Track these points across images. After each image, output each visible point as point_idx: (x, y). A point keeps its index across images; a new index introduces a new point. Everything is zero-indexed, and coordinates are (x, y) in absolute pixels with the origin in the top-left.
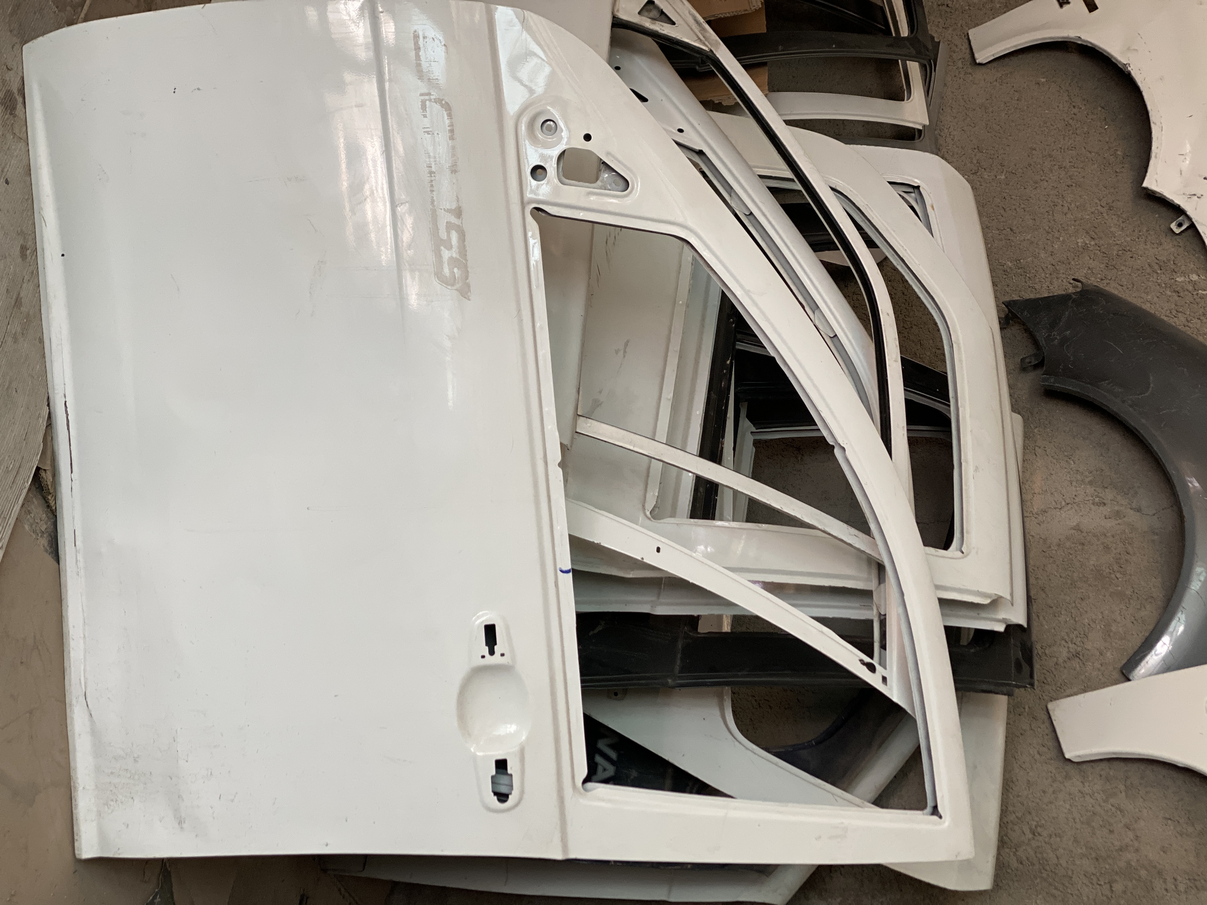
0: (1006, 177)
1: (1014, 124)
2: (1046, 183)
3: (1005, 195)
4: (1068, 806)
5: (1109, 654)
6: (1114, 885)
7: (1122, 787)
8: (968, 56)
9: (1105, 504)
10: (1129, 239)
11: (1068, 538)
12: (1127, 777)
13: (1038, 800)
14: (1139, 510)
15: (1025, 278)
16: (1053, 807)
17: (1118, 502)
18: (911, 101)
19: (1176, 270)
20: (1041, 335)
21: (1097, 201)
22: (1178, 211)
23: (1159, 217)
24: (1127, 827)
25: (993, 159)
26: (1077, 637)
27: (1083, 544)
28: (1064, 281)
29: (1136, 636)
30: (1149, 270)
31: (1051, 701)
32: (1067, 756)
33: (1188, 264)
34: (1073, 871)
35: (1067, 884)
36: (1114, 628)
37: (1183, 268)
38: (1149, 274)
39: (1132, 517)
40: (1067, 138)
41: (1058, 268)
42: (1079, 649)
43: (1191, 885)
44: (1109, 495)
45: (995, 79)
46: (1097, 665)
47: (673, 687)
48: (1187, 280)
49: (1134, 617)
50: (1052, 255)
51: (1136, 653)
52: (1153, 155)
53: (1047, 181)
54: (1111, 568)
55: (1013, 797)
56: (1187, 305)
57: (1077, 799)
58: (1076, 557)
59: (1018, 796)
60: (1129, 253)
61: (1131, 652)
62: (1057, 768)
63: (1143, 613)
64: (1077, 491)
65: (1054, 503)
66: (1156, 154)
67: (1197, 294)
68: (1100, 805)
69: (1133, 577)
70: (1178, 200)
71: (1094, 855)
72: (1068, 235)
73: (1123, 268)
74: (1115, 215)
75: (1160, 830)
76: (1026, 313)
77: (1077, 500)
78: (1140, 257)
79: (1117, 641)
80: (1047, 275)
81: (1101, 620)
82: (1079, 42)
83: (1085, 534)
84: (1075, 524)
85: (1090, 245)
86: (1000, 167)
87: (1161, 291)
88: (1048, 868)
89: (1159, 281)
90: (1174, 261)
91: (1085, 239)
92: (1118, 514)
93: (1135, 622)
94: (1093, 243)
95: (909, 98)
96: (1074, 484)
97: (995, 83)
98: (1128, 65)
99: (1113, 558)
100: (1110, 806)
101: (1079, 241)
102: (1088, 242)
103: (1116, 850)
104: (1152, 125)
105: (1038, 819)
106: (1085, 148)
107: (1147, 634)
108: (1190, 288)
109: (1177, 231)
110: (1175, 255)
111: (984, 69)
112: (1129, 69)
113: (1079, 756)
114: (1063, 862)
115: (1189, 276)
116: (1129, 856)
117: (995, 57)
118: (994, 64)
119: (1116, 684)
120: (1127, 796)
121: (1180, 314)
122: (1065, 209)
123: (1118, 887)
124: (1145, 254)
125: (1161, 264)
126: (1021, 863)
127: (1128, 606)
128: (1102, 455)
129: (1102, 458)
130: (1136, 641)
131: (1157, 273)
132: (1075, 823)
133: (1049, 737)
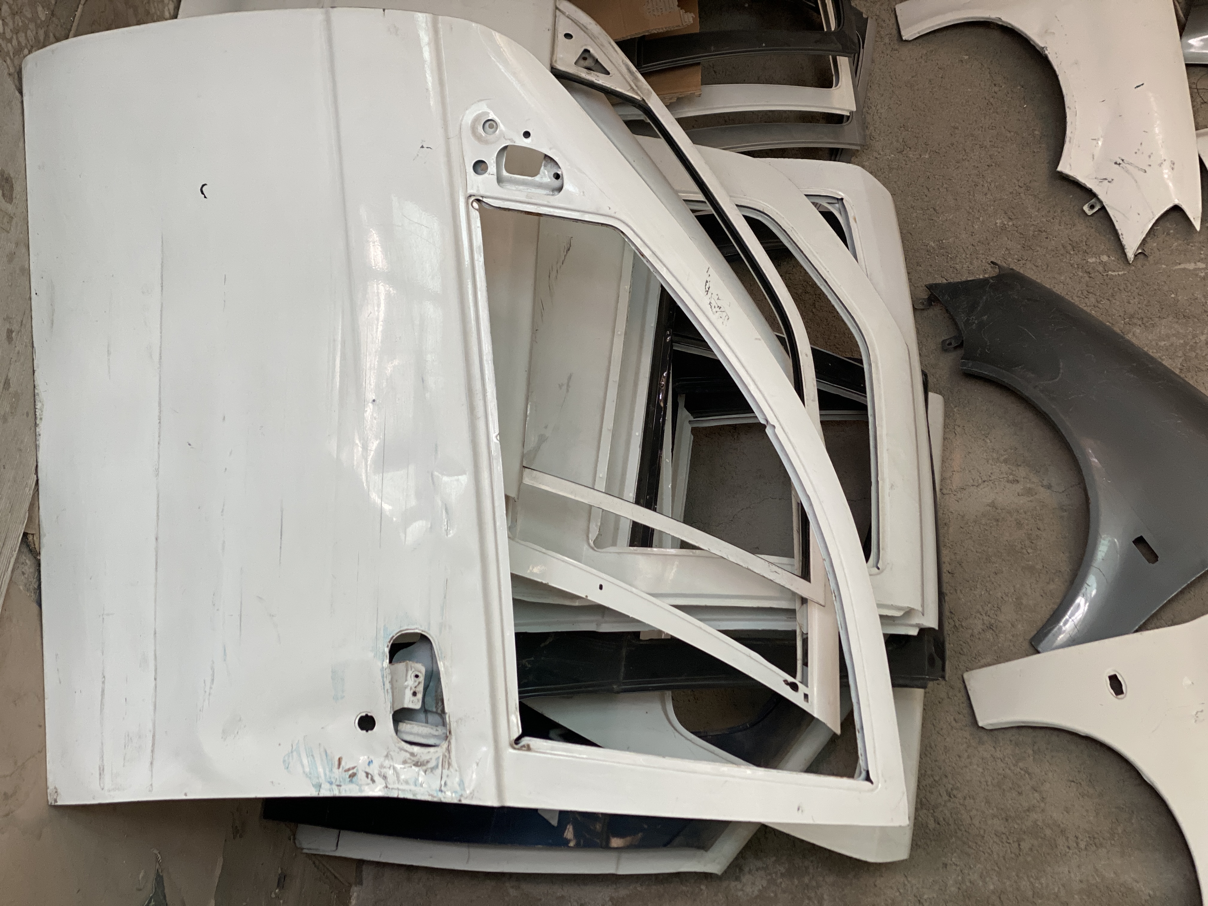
0: (930, 157)
1: (938, 102)
2: (967, 163)
3: (928, 174)
4: (981, 770)
5: (1019, 626)
6: (1022, 844)
7: (1030, 752)
8: (895, 32)
9: (1018, 481)
10: (1044, 220)
11: (984, 515)
12: (1034, 743)
13: (954, 765)
14: (1049, 487)
15: (947, 259)
16: (968, 770)
17: (1030, 480)
18: (840, 87)
19: (1088, 251)
20: (961, 318)
21: (1015, 181)
22: (1090, 194)
23: (1072, 198)
24: (1035, 789)
25: (917, 137)
26: (991, 609)
27: (997, 520)
28: (984, 261)
29: (1044, 608)
30: (1062, 251)
31: (967, 671)
32: (981, 724)
33: (1100, 245)
34: (985, 831)
35: (979, 843)
36: (1024, 602)
37: (1094, 249)
38: (1062, 255)
39: (1044, 494)
40: (987, 117)
41: (977, 249)
42: (993, 621)
43: (1091, 842)
44: (1022, 472)
45: (920, 55)
46: (1009, 636)
47: (618, 692)
48: (1098, 261)
49: (1043, 590)
50: (972, 235)
51: (1044, 627)
52: (1067, 139)
53: (968, 161)
54: (1023, 543)
55: (932, 762)
56: (1097, 286)
57: (990, 764)
58: (991, 533)
59: (936, 761)
60: (1044, 233)
61: (1040, 624)
62: (971, 734)
63: (1052, 586)
64: (992, 469)
65: (972, 481)
66: (1070, 138)
67: (1107, 275)
68: (1010, 769)
69: (1043, 552)
70: (1089, 185)
71: (1004, 815)
72: (988, 216)
73: (1038, 248)
74: (1031, 195)
75: (1065, 792)
76: (946, 297)
77: (993, 477)
78: (1054, 238)
79: (1027, 613)
80: (968, 256)
81: (1013, 594)
82: (1000, 23)
83: (999, 511)
84: (990, 501)
85: (1008, 225)
86: (924, 146)
87: (1074, 272)
88: (962, 827)
89: (1072, 262)
90: (1086, 242)
91: (1004, 220)
92: (1029, 492)
93: (1044, 595)
94: (1010, 223)
95: (837, 85)
96: (991, 461)
97: (920, 60)
98: (1045, 49)
99: (1025, 534)
100: (1019, 770)
101: (998, 221)
102: (1006, 223)
103: (1024, 811)
104: (1067, 110)
105: (953, 782)
106: (1005, 128)
107: (1056, 607)
108: (1101, 269)
109: (1090, 213)
110: (1088, 236)
111: (910, 46)
112: (1046, 52)
113: (991, 724)
114: (976, 822)
115: (1100, 257)
116: (1035, 816)
117: (921, 34)
118: (920, 41)
119: (1027, 655)
120: (1034, 759)
121: (1091, 295)
122: (985, 190)
123: (1025, 846)
124: (1059, 235)
125: (1074, 244)
126: (939, 824)
127: (1038, 580)
128: (1015, 434)
129: (1015, 437)
130: (1044, 612)
131: (1070, 253)
132: (987, 785)
133: (965, 705)
